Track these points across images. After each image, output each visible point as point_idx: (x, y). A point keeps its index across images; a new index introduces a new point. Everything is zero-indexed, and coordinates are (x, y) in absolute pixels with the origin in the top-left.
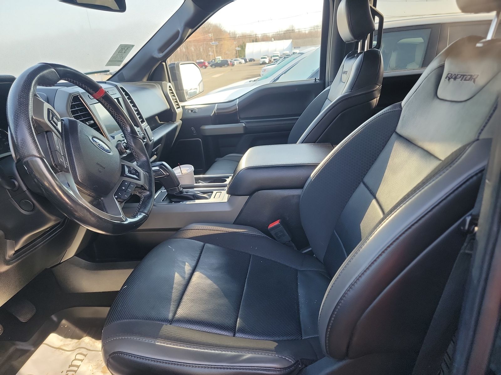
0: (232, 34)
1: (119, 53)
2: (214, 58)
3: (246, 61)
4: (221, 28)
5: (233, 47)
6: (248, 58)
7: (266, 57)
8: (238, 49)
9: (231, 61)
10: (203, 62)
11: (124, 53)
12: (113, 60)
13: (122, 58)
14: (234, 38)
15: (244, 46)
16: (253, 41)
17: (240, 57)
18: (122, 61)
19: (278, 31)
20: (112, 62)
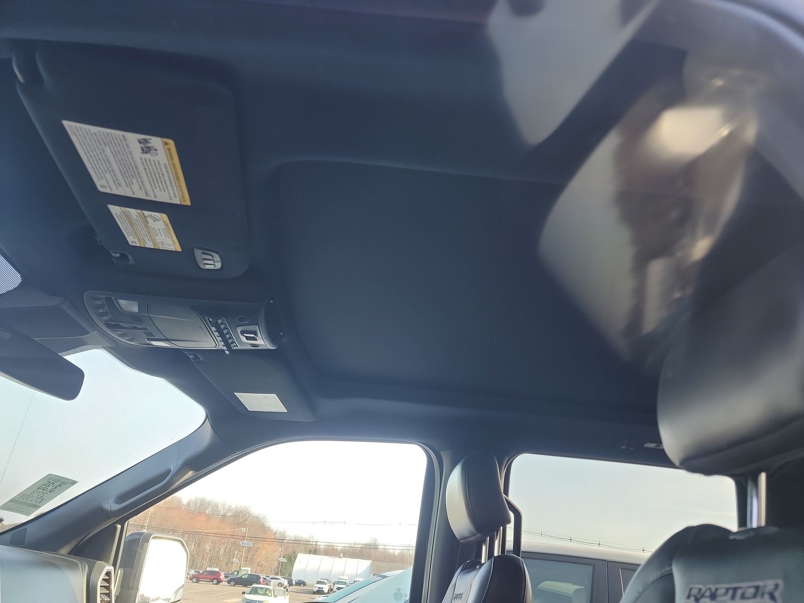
0: (280, 534)
1: (39, 490)
2: (238, 569)
3: (290, 584)
4: (265, 521)
5: (276, 555)
6: (295, 578)
7: (326, 581)
8: (282, 560)
9: (265, 579)
10: (218, 572)
11: (50, 492)
12: (21, 500)
13: (40, 500)
14: (280, 541)
15: (294, 557)
16: (310, 552)
17: (283, 574)
18: (37, 507)
19: (353, 542)
20: (15, 504)
